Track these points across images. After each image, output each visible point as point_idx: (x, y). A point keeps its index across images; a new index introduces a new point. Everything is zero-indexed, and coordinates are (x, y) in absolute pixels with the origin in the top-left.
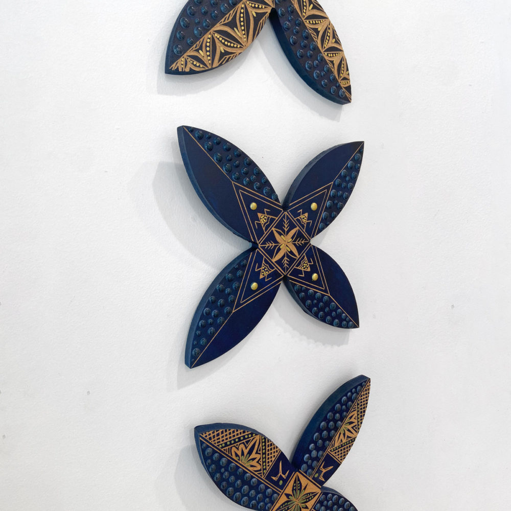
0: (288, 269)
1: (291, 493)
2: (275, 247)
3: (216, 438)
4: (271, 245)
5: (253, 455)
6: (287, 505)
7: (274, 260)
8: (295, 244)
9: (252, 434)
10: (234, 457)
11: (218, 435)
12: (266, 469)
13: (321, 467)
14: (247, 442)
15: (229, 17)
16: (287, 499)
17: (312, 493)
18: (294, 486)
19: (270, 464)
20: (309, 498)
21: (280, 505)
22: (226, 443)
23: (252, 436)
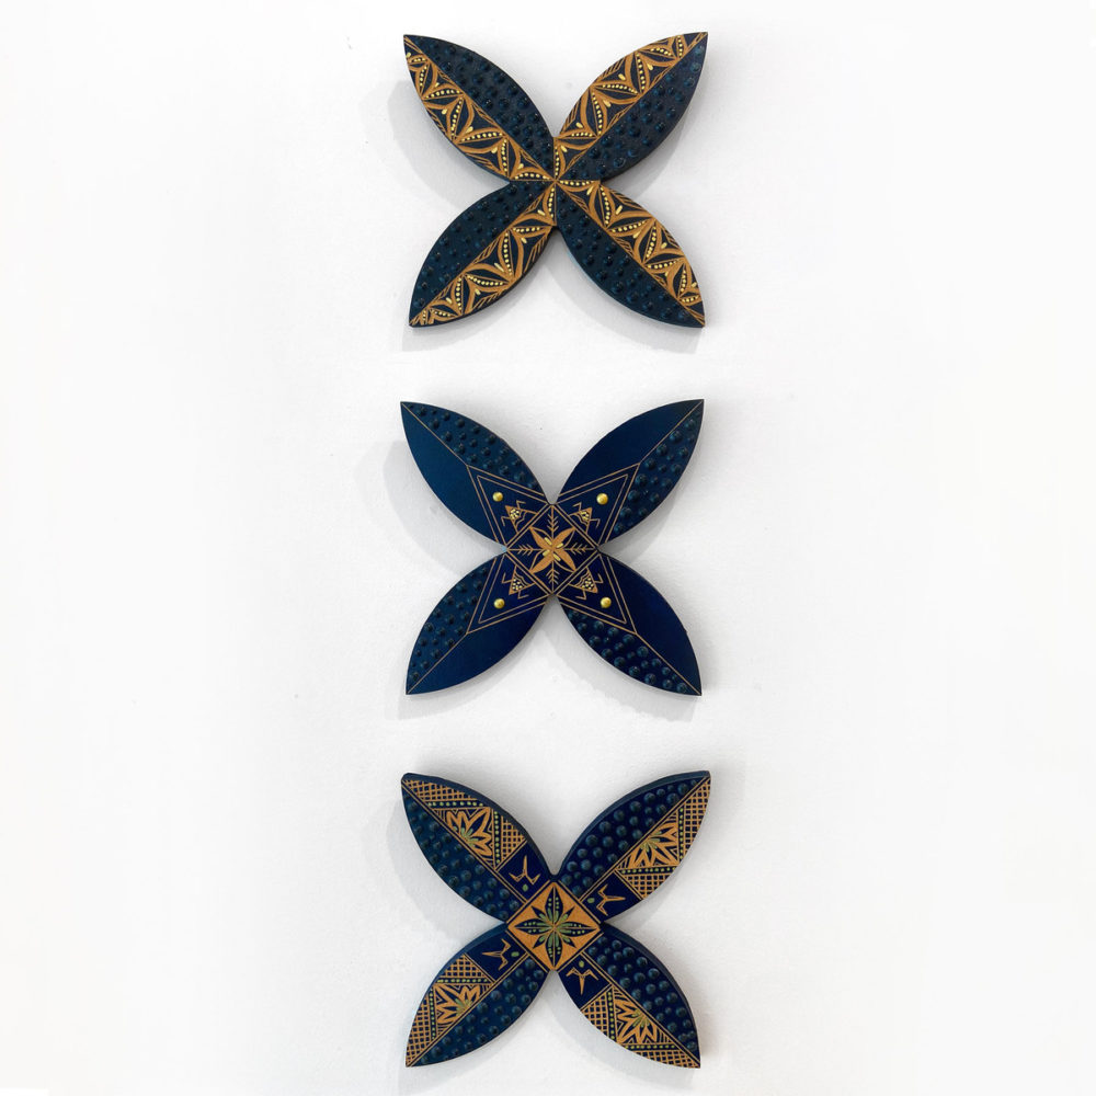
0: (556, 586)
1: (543, 910)
2: (534, 553)
3: (424, 792)
4: (529, 550)
5: (480, 832)
6: (536, 926)
7: (533, 571)
8: (569, 553)
9: (478, 803)
10: (450, 825)
11: (427, 788)
12: (500, 858)
13: (602, 891)
14: (471, 812)
15: (488, 252)
16: (535, 917)
17: (583, 925)
18: (548, 902)
19: (508, 854)
20: (576, 931)
21: (523, 920)
22: (438, 803)
23: (478, 806)
